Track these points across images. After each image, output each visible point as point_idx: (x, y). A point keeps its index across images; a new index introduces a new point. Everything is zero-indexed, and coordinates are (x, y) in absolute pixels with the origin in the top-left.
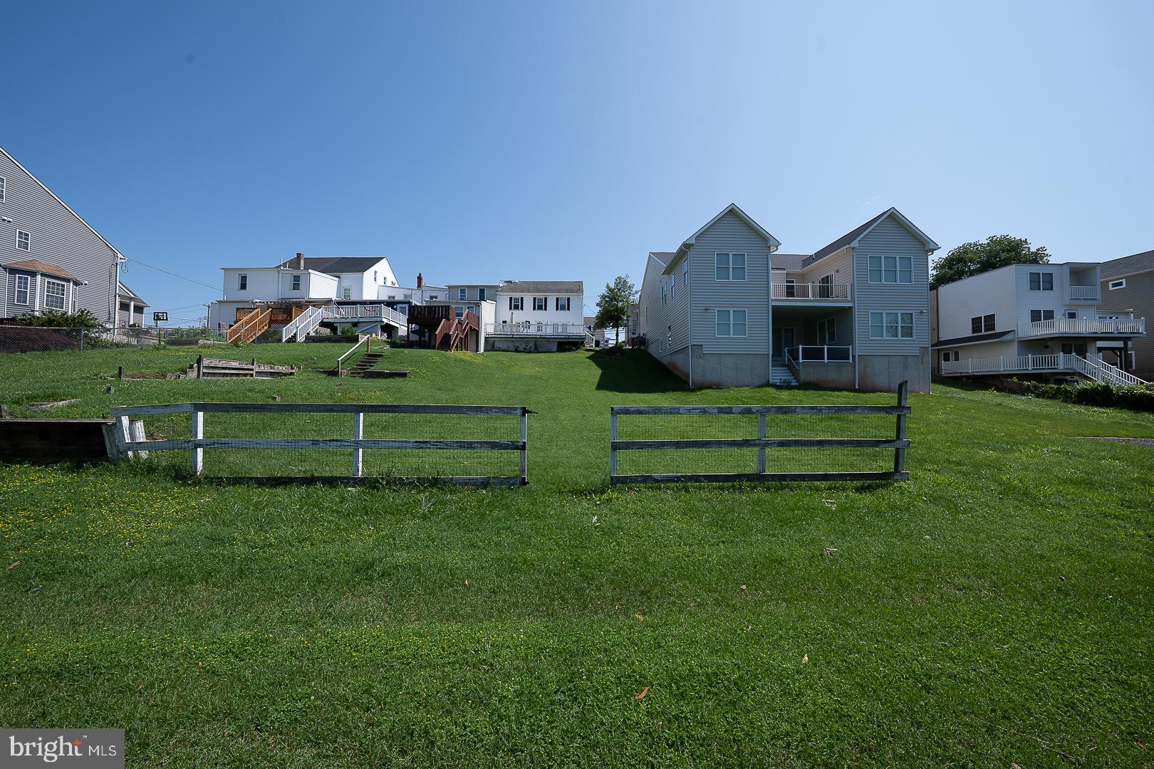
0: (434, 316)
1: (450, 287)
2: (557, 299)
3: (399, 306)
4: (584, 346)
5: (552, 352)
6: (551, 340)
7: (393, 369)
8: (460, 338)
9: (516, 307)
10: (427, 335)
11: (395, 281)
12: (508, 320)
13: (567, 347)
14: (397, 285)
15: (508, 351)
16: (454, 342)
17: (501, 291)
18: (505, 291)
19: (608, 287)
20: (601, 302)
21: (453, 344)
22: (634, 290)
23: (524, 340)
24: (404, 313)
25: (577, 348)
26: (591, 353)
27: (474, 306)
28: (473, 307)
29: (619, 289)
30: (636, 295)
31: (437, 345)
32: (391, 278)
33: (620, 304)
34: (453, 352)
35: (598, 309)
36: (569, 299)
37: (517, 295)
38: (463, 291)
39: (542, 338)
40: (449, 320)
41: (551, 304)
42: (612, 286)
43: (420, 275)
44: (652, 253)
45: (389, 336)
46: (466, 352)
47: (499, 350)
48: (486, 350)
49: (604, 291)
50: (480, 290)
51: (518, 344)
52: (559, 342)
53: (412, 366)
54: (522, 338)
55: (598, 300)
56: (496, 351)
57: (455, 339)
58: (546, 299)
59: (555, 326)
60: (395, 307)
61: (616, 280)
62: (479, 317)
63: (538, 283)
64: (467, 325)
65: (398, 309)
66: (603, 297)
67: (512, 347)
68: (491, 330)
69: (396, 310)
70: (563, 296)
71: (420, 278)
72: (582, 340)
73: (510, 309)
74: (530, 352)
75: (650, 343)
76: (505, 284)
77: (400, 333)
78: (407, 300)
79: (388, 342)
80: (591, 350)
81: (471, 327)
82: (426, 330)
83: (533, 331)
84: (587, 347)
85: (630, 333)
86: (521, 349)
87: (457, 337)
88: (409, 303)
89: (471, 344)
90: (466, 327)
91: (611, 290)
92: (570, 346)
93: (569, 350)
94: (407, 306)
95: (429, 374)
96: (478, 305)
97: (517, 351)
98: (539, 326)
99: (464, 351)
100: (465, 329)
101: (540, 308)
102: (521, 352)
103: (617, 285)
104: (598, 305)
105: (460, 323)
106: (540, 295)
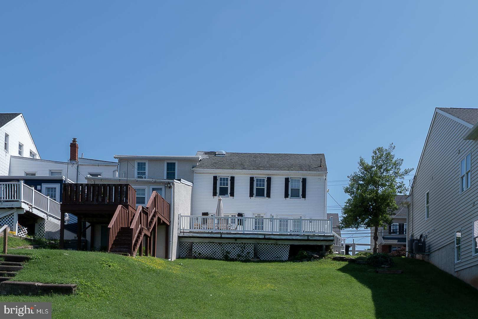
0: (103, 200)
1: (122, 160)
2: (287, 180)
3: (45, 186)
4: (331, 253)
5: (282, 261)
6: (280, 242)
7: (49, 280)
8: (145, 235)
9: (223, 192)
10: (89, 231)
11: (35, 150)
12: (212, 210)
13: (305, 253)
14: (38, 157)
15: (214, 259)
16: (137, 241)
17: (200, 166)
18: (207, 167)
19: (362, 163)
20: (352, 186)
21: (135, 245)
22: (402, 169)
23: (239, 241)
24: (53, 197)
25: (322, 256)
26: (344, 264)
27: (163, 187)
28: (161, 189)
29: (380, 167)
30: (406, 177)
31: (110, 246)
32: (29, 147)
33: (381, 190)
34: (135, 258)
35: (348, 197)
36: (304, 181)
37: (225, 173)
38: (141, 166)
39: (266, 238)
40: (126, 206)
41: (278, 187)
42: (369, 162)
43: (74, 140)
44: (440, 109)
45: (31, 232)
46: (153, 258)
47: (200, 256)
48: (179, 257)
49: (357, 170)
50: (168, 164)
51: (228, 248)
52: (292, 246)
53: (78, 277)
54: (236, 239)
55: (347, 183)
56: (195, 258)
57: (138, 237)
58: (269, 180)
59: (283, 222)
60: (39, 187)
61: (375, 153)
62: (170, 206)
63: (256, 156)
64: (154, 216)
65: (44, 190)
66: (355, 179)
67: (219, 251)
68: (185, 225)
69: (40, 191)
70: (296, 175)
71: (74, 146)
72: (327, 243)
73: (215, 194)
74: (247, 261)
75: (433, 249)
76: (206, 156)
77: (47, 228)
78: (56, 177)
79: (30, 240)
80: (342, 259)
81: (159, 219)
82: (88, 224)
83: (249, 227)
84: (336, 254)
85: (380, 238)
86: (231, 256)
87: (140, 233)
88: (60, 181)
89: (160, 248)
90: (152, 219)
91: (367, 169)
92: (310, 253)
93: (309, 259)
94: (57, 186)
95: (106, 289)
96: (169, 186)
97: (227, 258)
98: (259, 221)
99: (149, 256)
100: (151, 222)
101: (260, 193)
102: (233, 260)
103: (376, 159)
104: (347, 191)
105: (145, 212)
106: (260, 174)
